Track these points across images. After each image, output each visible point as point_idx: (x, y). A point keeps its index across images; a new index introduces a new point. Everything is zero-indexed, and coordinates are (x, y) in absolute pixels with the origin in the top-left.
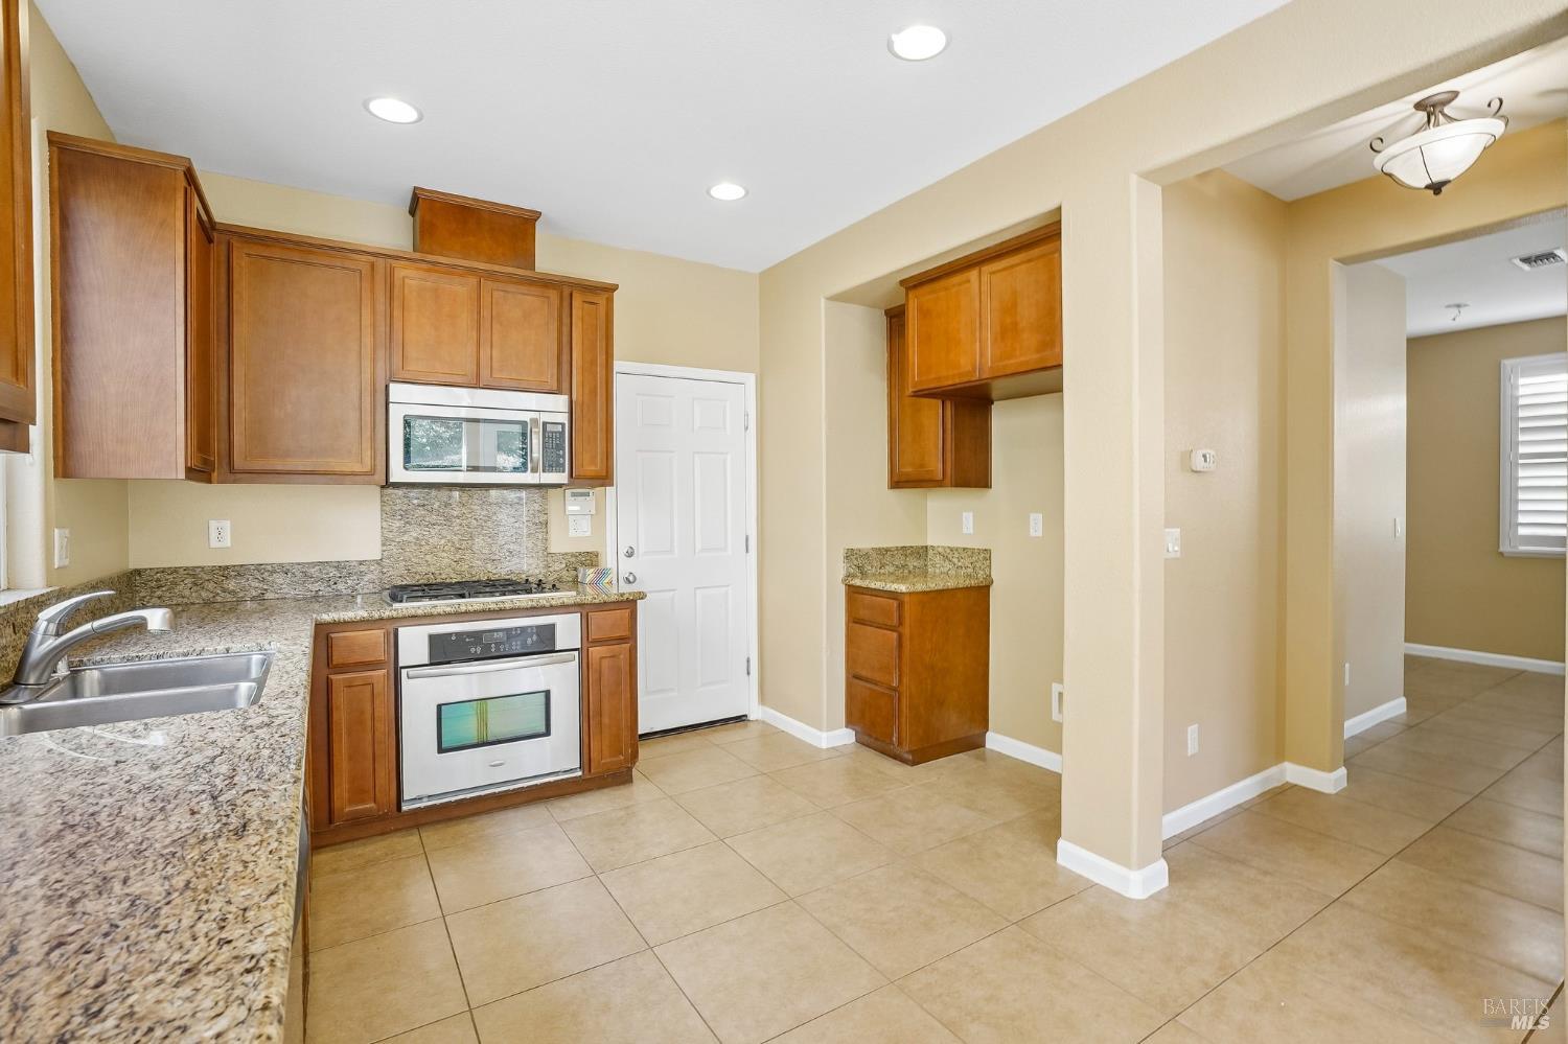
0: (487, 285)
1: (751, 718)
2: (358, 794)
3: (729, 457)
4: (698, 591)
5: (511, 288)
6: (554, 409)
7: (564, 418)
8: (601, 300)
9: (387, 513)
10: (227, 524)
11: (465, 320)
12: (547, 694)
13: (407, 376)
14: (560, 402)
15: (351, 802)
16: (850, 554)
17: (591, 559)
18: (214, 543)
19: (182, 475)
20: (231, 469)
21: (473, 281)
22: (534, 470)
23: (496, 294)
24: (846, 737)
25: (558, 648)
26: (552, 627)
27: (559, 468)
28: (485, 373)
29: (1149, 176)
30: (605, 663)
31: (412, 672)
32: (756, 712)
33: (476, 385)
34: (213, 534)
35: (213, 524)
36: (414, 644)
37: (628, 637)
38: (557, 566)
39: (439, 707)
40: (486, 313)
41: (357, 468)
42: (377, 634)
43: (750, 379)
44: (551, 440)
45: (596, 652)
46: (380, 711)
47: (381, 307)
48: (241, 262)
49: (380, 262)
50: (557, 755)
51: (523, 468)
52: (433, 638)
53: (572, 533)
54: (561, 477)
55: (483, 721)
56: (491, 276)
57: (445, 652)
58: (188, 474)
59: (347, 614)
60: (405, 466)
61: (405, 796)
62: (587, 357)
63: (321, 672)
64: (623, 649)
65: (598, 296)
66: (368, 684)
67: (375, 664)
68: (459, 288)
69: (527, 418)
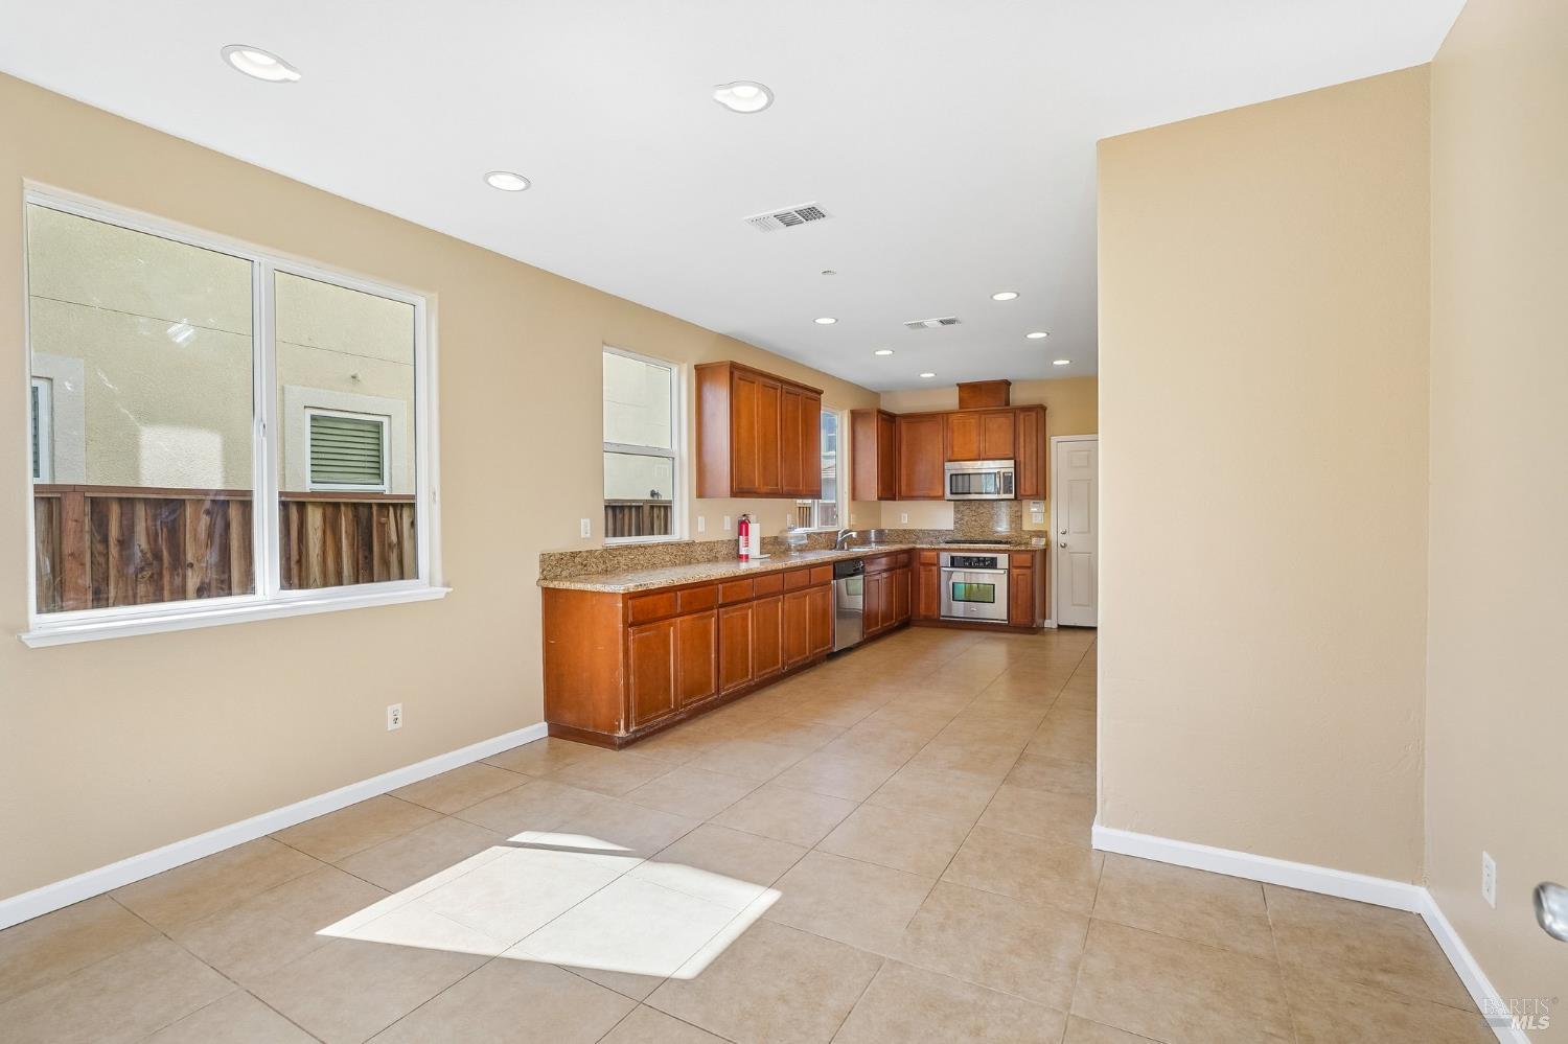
0: (984, 416)
2: (927, 609)
5: (994, 415)
6: (1007, 466)
7: (1012, 470)
9: (957, 511)
10: (907, 515)
11: (975, 433)
12: (993, 585)
13: (953, 458)
14: (1011, 462)
15: (923, 611)
17: (1041, 534)
19: (876, 499)
20: (901, 496)
21: (977, 416)
22: (999, 493)
23: (987, 419)
25: (998, 567)
26: (996, 558)
27: (1009, 492)
28: (983, 453)
30: (1020, 577)
31: (944, 569)
33: (979, 459)
34: (903, 518)
35: (903, 515)
36: (945, 558)
37: (1032, 566)
38: (1026, 537)
39: (953, 584)
40: (983, 427)
41: (935, 494)
42: (933, 554)
44: (1006, 479)
45: (1015, 572)
46: (934, 581)
47: (945, 434)
49: (946, 415)
50: (997, 610)
51: (993, 493)
52: (952, 558)
53: (1034, 521)
54: (1014, 495)
55: (969, 592)
56: (986, 412)
57: (954, 562)
58: (880, 499)
59: (924, 546)
60: (952, 493)
61: (942, 614)
62: (1028, 440)
63: (916, 564)
64: (1028, 572)
65: (1039, 411)
66: (931, 570)
67: (935, 565)
68: (973, 421)
69: (996, 471)
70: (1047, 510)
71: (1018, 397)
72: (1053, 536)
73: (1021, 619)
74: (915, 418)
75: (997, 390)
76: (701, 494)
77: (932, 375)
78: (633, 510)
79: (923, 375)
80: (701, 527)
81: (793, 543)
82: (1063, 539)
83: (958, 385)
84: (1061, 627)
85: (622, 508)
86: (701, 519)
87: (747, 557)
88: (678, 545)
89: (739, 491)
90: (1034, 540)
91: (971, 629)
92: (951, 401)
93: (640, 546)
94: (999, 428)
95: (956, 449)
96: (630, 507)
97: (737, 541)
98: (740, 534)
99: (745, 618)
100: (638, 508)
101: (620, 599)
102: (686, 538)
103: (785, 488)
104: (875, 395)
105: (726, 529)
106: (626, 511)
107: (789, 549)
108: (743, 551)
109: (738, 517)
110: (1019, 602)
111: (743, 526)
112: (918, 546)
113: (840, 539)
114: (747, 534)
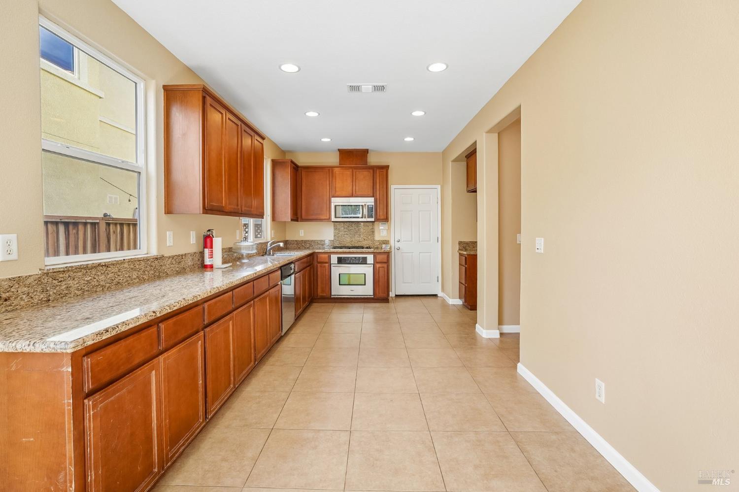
0: (354, 171)
1: (439, 295)
2: (323, 291)
3: (432, 212)
4: (421, 254)
5: (360, 170)
6: (370, 201)
7: (373, 204)
8: (385, 171)
9: (335, 229)
10: (303, 231)
11: (349, 181)
12: (365, 274)
13: (336, 195)
14: (372, 199)
15: (321, 293)
16: (460, 243)
17: (386, 242)
18: (301, 235)
19: (290, 220)
20: (302, 219)
21: (351, 170)
22: (365, 218)
23: (357, 173)
24: (459, 302)
25: (368, 263)
26: (366, 258)
27: (372, 217)
28: (354, 193)
29: (490, 131)
30: (380, 269)
31: (334, 265)
32: (440, 294)
33: (352, 196)
34: (300, 233)
35: (300, 231)
36: (334, 259)
37: (387, 262)
38: (377, 244)
39: (339, 274)
40: (354, 178)
41: (326, 218)
42: (326, 256)
43: (439, 187)
44: (370, 209)
45: (378, 265)
46: (327, 273)
47: (331, 180)
48: (303, 174)
49: (331, 168)
50: (368, 290)
51: (362, 217)
52: (338, 258)
53: (381, 235)
54: (373, 220)
55: (349, 279)
56: (356, 168)
57: (341, 261)
58: (292, 220)
59: (321, 251)
60: (336, 217)
61: (332, 294)
62: (381, 186)
63: (315, 263)
64: (385, 265)
65: (384, 169)
66: (325, 267)
67: (326, 263)
68: (348, 173)
69: (363, 204)
70: (389, 229)
71: (373, 160)
72: (392, 243)
73: (381, 295)
74: (311, 169)
75: (362, 154)
76: (169, 210)
77: (329, 140)
78: (89, 226)
79: (323, 140)
80: (169, 242)
81: (245, 252)
82: (398, 245)
83: (339, 150)
84: (396, 296)
85: (76, 224)
86: (169, 234)
87: (211, 267)
88: (146, 260)
89: (209, 209)
90: (384, 246)
91: (351, 302)
92: (333, 160)
93: (99, 265)
94: (364, 180)
95: (337, 190)
96: (85, 224)
97: (202, 254)
98: (205, 247)
99: (226, 331)
100: (94, 225)
101: (67, 361)
102: (154, 252)
103: (243, 209)
104: (284, 152)
105: (191, 243)
106: (81, 227)
107: (240, 258)
108: (208, 262)
109: (204, 232)
110: (380, 284)
111: (207, 241)
112: (317, 251)
113: (268, 249)
114: (211, 247)
